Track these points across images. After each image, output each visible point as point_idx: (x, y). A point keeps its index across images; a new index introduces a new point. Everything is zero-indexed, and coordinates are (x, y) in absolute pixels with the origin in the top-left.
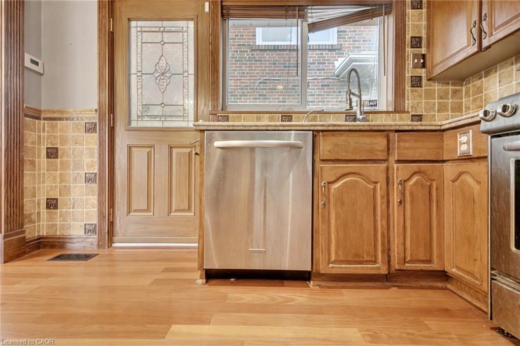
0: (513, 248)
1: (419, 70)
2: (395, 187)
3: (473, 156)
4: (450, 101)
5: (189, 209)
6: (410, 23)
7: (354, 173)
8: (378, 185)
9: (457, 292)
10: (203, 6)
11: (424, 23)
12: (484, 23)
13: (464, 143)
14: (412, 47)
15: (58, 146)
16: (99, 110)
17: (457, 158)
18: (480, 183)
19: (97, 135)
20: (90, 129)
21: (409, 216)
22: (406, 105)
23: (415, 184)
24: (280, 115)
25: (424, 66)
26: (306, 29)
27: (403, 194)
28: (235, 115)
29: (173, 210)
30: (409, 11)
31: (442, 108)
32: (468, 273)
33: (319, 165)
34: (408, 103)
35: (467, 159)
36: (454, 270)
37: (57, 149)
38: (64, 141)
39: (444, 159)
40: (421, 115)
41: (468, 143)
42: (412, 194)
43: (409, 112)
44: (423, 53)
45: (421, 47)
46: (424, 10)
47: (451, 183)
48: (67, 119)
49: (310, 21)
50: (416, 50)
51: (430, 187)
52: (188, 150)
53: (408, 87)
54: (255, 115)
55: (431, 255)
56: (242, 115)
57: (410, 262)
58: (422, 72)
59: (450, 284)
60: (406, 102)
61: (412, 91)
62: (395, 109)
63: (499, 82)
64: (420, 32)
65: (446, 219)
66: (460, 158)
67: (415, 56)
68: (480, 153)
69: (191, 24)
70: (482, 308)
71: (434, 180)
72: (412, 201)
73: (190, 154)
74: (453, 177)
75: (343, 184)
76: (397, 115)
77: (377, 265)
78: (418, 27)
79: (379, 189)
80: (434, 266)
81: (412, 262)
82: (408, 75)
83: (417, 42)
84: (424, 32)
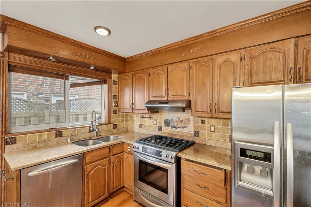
0: (138, 181)
1: (116, 107)
2: (111, 164)
4: (124, 118)
6: (113, 90)
7: (98, 165)
8: (106, 166)
9: (127, 191)
11: (117, 90)
12: (133, 105)
14: (114, 99)
18: (132, 161)
21: (115, 173)
22: (112, 121)
23: (117, 162)
24: (55, 132)
25: (117, 106)
27: (114, 167)
28: (21, 136)
30: (113, 85)
31: (122, 121)
32: (129, 186)
33: (85, 166)
36: (126, 185)
39: (124, 151)
40: (116, 124)
42: (116, 165)
43: (112, 123)
44: (117, 101)
45: (116, 99)
46: (117, 86)
53: (112, 114)
54: (38, 134)
55: (120, 183)
56: (28, 135)
58: (116, 108)
60: (112, 120)
61: (114, 115)
62: (108, 123)
64: (116, 94)
65: (124, 170)
67: (114, 102)
68: (132, 153)
71: (122, 158)
72: (116, 168)
75: (94, 170)
76: (109, 125)
77: (105, 195)
78: (115, 92)
79: (106, 167)
80: (122, 186)
81: (115, 188)
82: (112, 109)
83: (115, 97)
84: (117, 93)
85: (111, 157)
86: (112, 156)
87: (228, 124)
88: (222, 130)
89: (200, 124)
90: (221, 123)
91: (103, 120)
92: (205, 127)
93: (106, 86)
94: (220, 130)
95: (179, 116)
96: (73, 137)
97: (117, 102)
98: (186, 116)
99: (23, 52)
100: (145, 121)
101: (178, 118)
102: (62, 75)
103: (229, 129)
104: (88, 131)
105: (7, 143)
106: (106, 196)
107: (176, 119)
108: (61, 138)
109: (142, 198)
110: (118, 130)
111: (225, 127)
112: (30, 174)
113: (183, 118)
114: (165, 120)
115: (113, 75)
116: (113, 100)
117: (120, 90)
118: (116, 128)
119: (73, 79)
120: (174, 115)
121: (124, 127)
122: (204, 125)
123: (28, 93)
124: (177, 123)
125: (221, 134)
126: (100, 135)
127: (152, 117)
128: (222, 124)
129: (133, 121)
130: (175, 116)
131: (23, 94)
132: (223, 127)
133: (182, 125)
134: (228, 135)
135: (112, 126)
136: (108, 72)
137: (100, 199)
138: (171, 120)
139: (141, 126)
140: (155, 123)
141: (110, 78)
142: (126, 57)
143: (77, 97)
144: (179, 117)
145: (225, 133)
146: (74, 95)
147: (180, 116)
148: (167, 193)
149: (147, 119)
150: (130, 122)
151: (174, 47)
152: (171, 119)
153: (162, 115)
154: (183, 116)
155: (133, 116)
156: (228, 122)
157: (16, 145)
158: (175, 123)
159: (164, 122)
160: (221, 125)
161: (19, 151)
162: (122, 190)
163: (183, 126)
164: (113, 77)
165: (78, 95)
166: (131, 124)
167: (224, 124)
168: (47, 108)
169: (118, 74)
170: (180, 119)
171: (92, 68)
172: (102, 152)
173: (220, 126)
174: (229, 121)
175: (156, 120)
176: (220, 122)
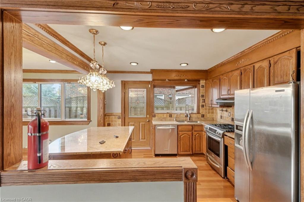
1: (203, 103)
2: (194, 136)
4: (211, 111)
5: (145, 139)
6: (201, 91)
7: (185, 134)
8: (190, 136)
10: (149, 86)
15: (110, 123)
16: (122, 113)
19: (121, 120)
20: (119, 118)
21: (196, 142)
23: (198, 136)
24: (169, 114)
26: (175, 91)
27: (195, 138)
28: (157, 114)
29: (140, 139)
30: (201, 88)
31: (209, 113)
33: (178, 132)
34: (201, 111)
37: (110, 124)
38: (112, 121)
39: (203, 131)
40: (204, 115)
46: (204, 88)
47: (204, 136)
48: (113, 115)
49: (176, 89)
50: (203, 98)
51: (200, 136)
52: (144, 123)
53: (201, 107)
54: (163, 114)
55: (201, 150)
56: (159, 114)
57: (197, 151)
58: (204, 104)
62: (198, 113)
69: (145, 90)
72: (197, 139)
73: (145, 124)
75: (183, 136)
77: (190, 152)
78: (203, 92)
80: (201, 152)
82: (201, 104)
83: (203, 96)
84: (204, 94)
85: (194, 132)
91: (195, 111)
93: (196, 89)
96: (177, 118)
97: (204, 100)
99: (158, 80)
100: (224, 113)
102: (172, 87)
104: (184, 116)
105: (153, 117)
108: (171, 118)
109: (208, 159)
110: (205, 119)
112: (158, 128)
115: (201, 81)
116: (201, 98)
117: (207, 91)
118: (204, 117)
119: (178, 88)
121: (211, 117)
123: (164, 95)
126: (192, 120)
127: (228, 110)
129: (217, 113)
131: (162, 96)
135: (200, 115)
136: (198, 81)
139: (221, 117)
140: (229, 115)
141: (199, 84)
142: (207, 69)
143: (190, 96)
146: (188, 95)
148: (219, 157)
150: (215, 114)
151: (240, 56)
155: (217, 109)
157: (155, 118)
161: (156, 120)
164: (201, 83)
165: (191, 94)
166: (216, 115)
168: (171, 103)
169: (205, 80)
171: (186, 80)
172: (188, 127)
175: (230, 113)
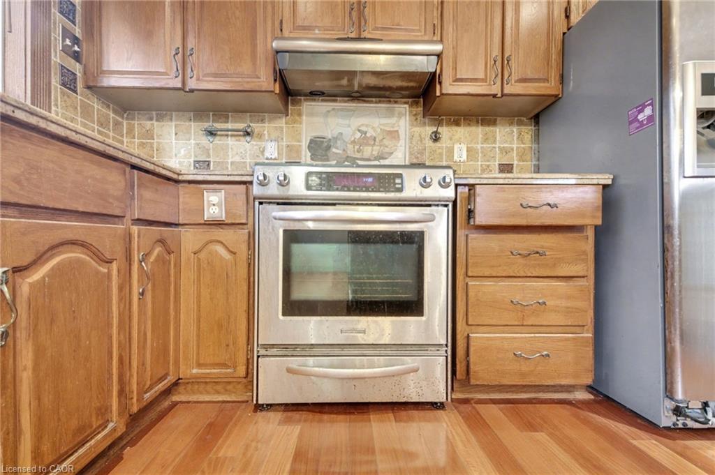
0: (281, 317)
1: (72, 60)
3: (226, 222)
7: (73, 243)
9: (190, 399)
13: (214, 205)
14: (61, 12)
17: (203, 222)
18: (235, 254)
21: (150, 313)
23: (157, 260)
25: (78, 58)
32: (217, 366)
35: (218, 224)
36: (195, 371)
39: (181, 222)
41: (219, 205)
44: (77, 35)
45: (73, 23)
47: (193, 255)
50: (68, 24)
51: (170, 261)
55: (169, 363)
58: (77, 68)
59: (175, 395)
61: (63, 94)
63: (176, 134)
66: (207, 222)
67: (67, 32)
68: (235, 219)
70: (225, 399)
71: (173, 252)
74: (196, 248)
75: (52, 269)
77: (111, 425)
79: (115, 272)
80: (171, 379)
81: (151, 388)
82: (54, 59)
83: (68, 8)
86: (139, 221)
87: (496, 138)
88: (482, 152)
89: (429, 143)
90: (481, 136)
92: (440, 151)
94: (477, 153)
95: (362, 125)
97: (78, 40)
98: (383, 125)
100: (225, 148)
101: (359, 131)
103: (497, 149)
106: (114, 430)
107: (354, 134)
111: (489, 146)
113: (375, 131)
114: (311, 140)
120: (347, 122)
122: (438, 144)
124: (357, 147)
125: (479, 163)
127: (256, 130)
128: (482, 138)
130: (349, 126)
132: (485, 146)
133: (372, 150)
134: (495, 165)
137: (85, 454)
138: (336, 139)
144: (364, 129)
145: (488, 161)
147: (367, 126)
149: (231, 141)
152: (336, 133)
153: (301, 123)
154: (375, 125)
156: (496, 132)
158: (350, 146)
159: (310, 148)
160: (480, 142)
162: (166, 404)
163: (375, 153)
167: (487, 139)
170: (366, 133)
173: (478, 143)
174: (498, 130)
175: (277, 141)
176: (478, 135)
